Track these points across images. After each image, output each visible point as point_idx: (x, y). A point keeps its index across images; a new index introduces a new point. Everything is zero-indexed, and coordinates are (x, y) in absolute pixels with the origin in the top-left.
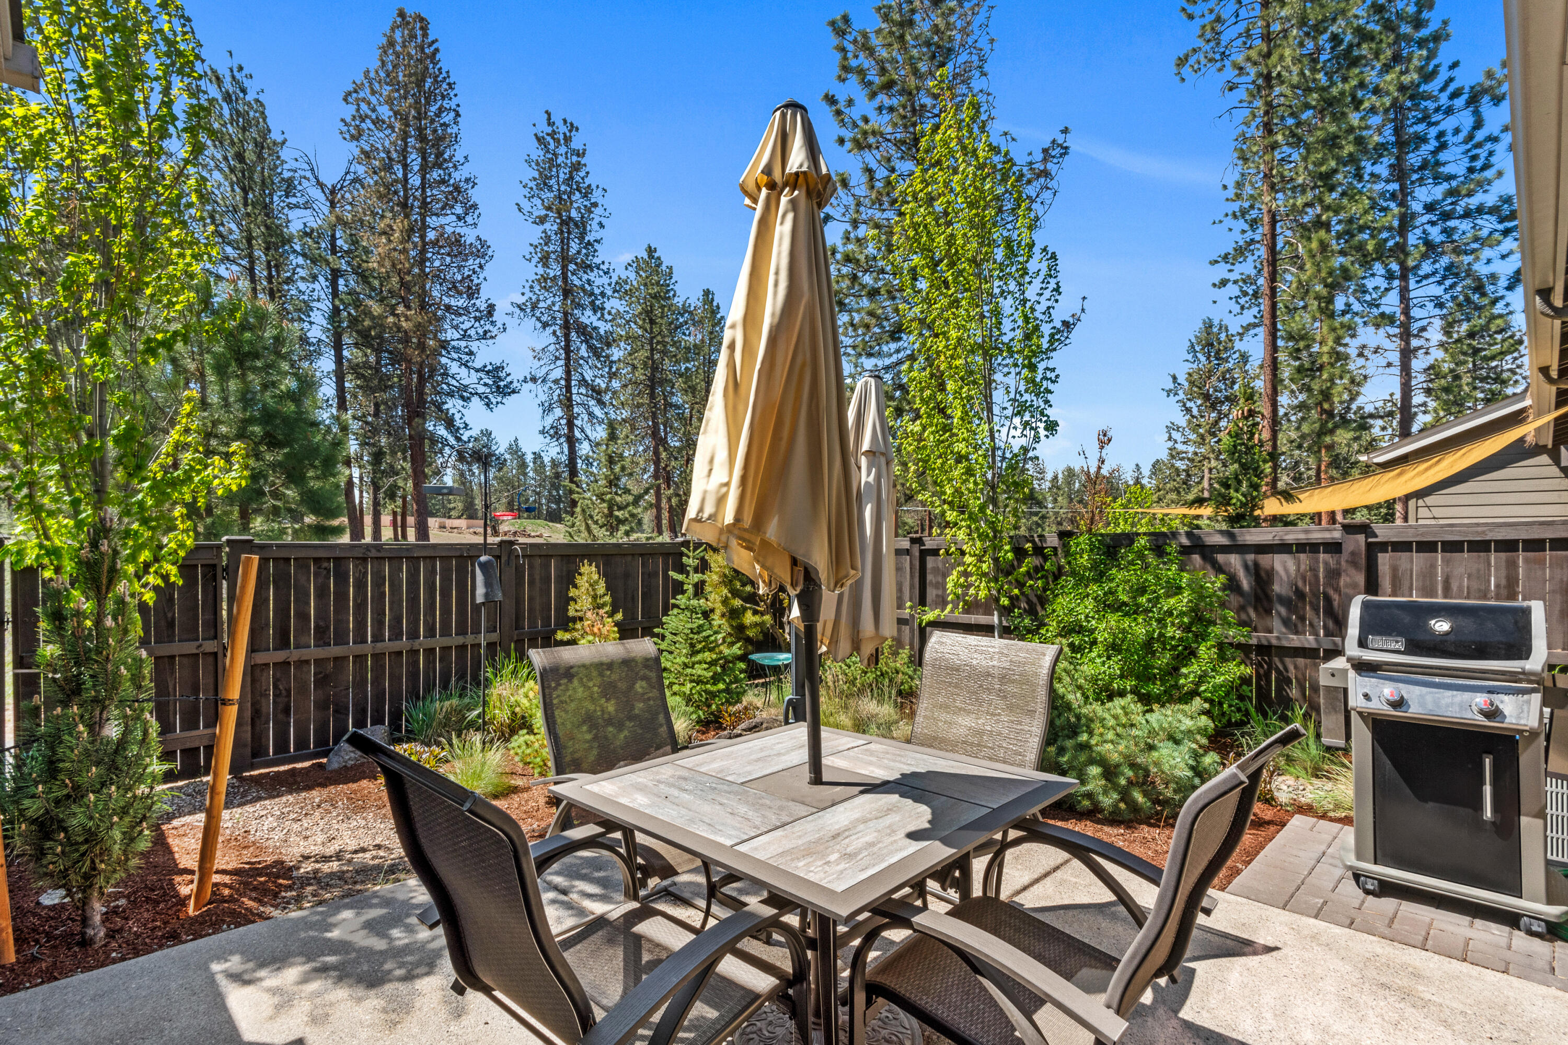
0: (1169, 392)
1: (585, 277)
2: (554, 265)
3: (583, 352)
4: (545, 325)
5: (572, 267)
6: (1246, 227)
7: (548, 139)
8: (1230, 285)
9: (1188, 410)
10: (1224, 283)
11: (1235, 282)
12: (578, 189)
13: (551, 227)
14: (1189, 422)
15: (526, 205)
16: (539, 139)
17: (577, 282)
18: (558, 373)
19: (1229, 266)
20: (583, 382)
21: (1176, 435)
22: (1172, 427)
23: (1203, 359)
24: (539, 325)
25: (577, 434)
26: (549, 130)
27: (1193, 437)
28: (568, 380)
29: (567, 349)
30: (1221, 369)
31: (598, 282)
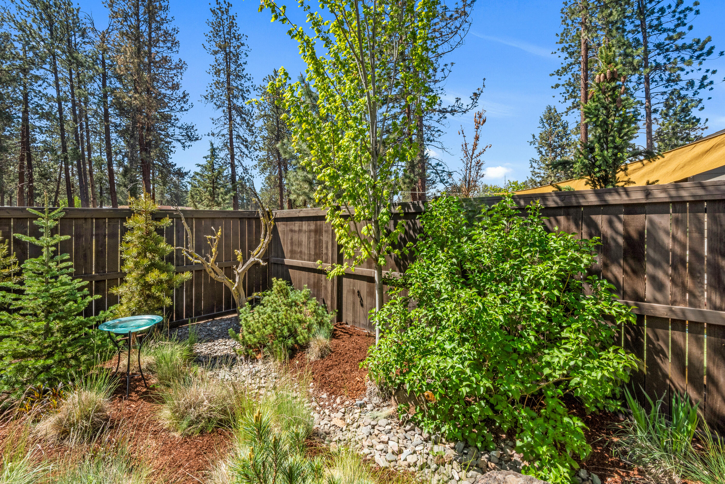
0: (531, 143)
1: (239, 82)
2: (222, 75)
3: (238, 120)
4: (219, 107)
5: (231, 77)
6: (567, 56)
7: (218, 11)
8: (560, 87)
9: (541, 152)
10: (557, 86)
11: (563, 85)
12: (235, 37)
13: (221, 56)
14: (541, 158)
15: (207, 45)
16: (213, 11)
17: (235, 85)
18: (226, 131)
19: (559, 77)
20: (238, 137)
21: (535, 165)
22: (533, 161)
23: (547, 126)
24: (215, 106)
25: (236, 163)
26: (218, 6)
27: (543, 166)
28: (231, 135)
29: (230, 119)
30: (557, 131)
31: (246, 85)
